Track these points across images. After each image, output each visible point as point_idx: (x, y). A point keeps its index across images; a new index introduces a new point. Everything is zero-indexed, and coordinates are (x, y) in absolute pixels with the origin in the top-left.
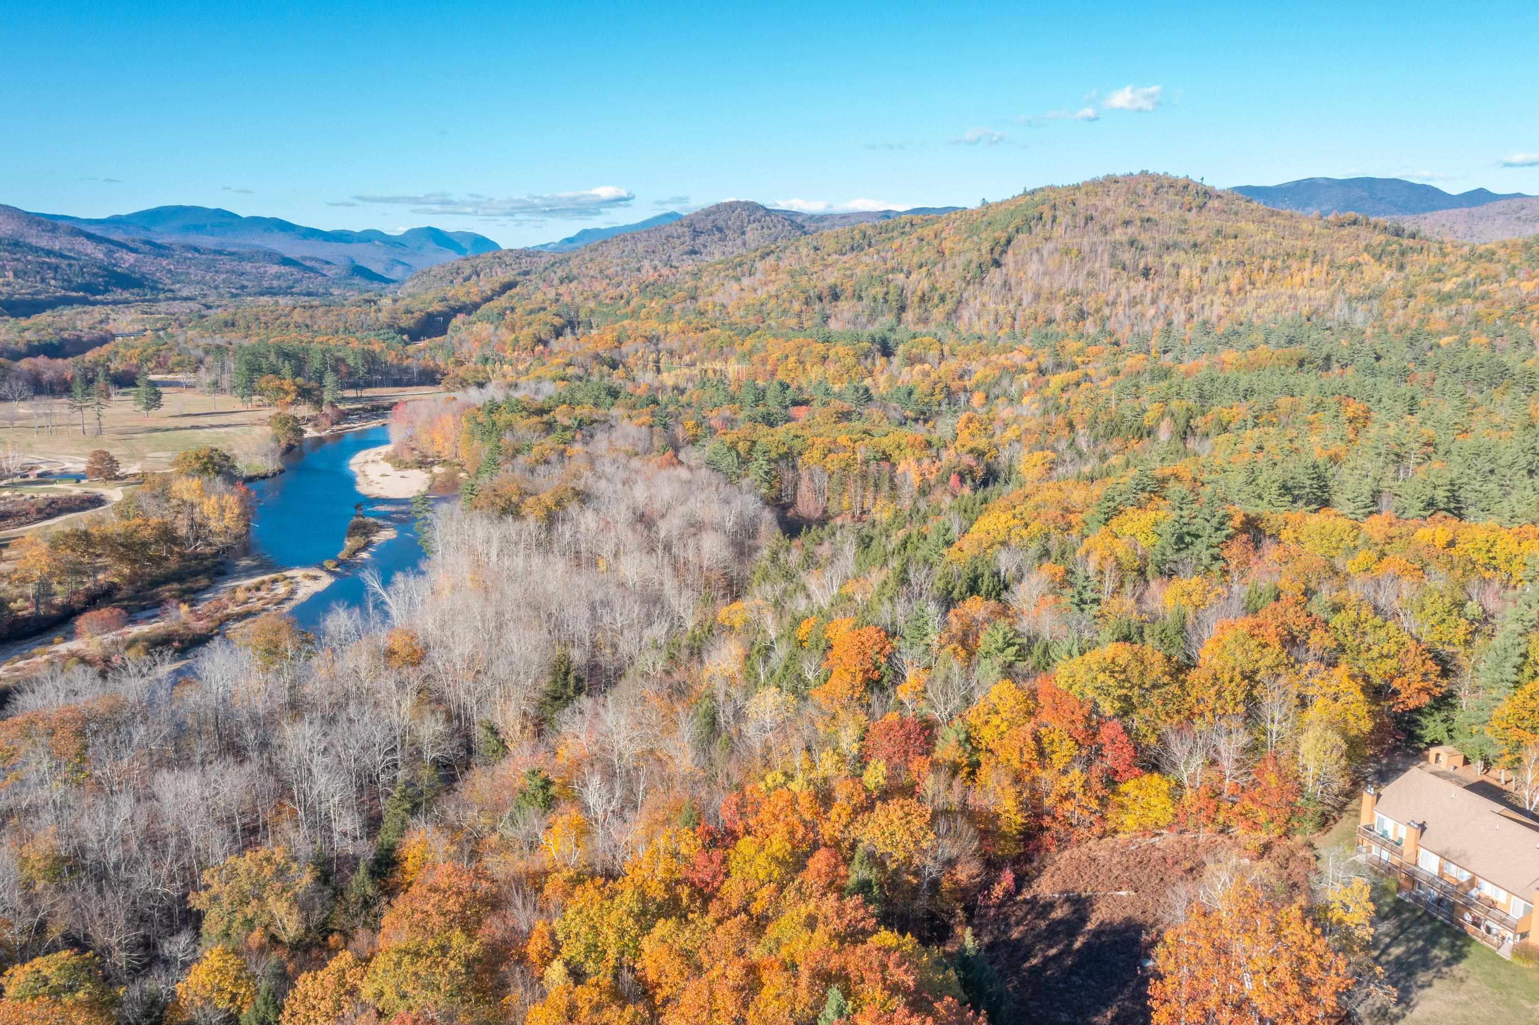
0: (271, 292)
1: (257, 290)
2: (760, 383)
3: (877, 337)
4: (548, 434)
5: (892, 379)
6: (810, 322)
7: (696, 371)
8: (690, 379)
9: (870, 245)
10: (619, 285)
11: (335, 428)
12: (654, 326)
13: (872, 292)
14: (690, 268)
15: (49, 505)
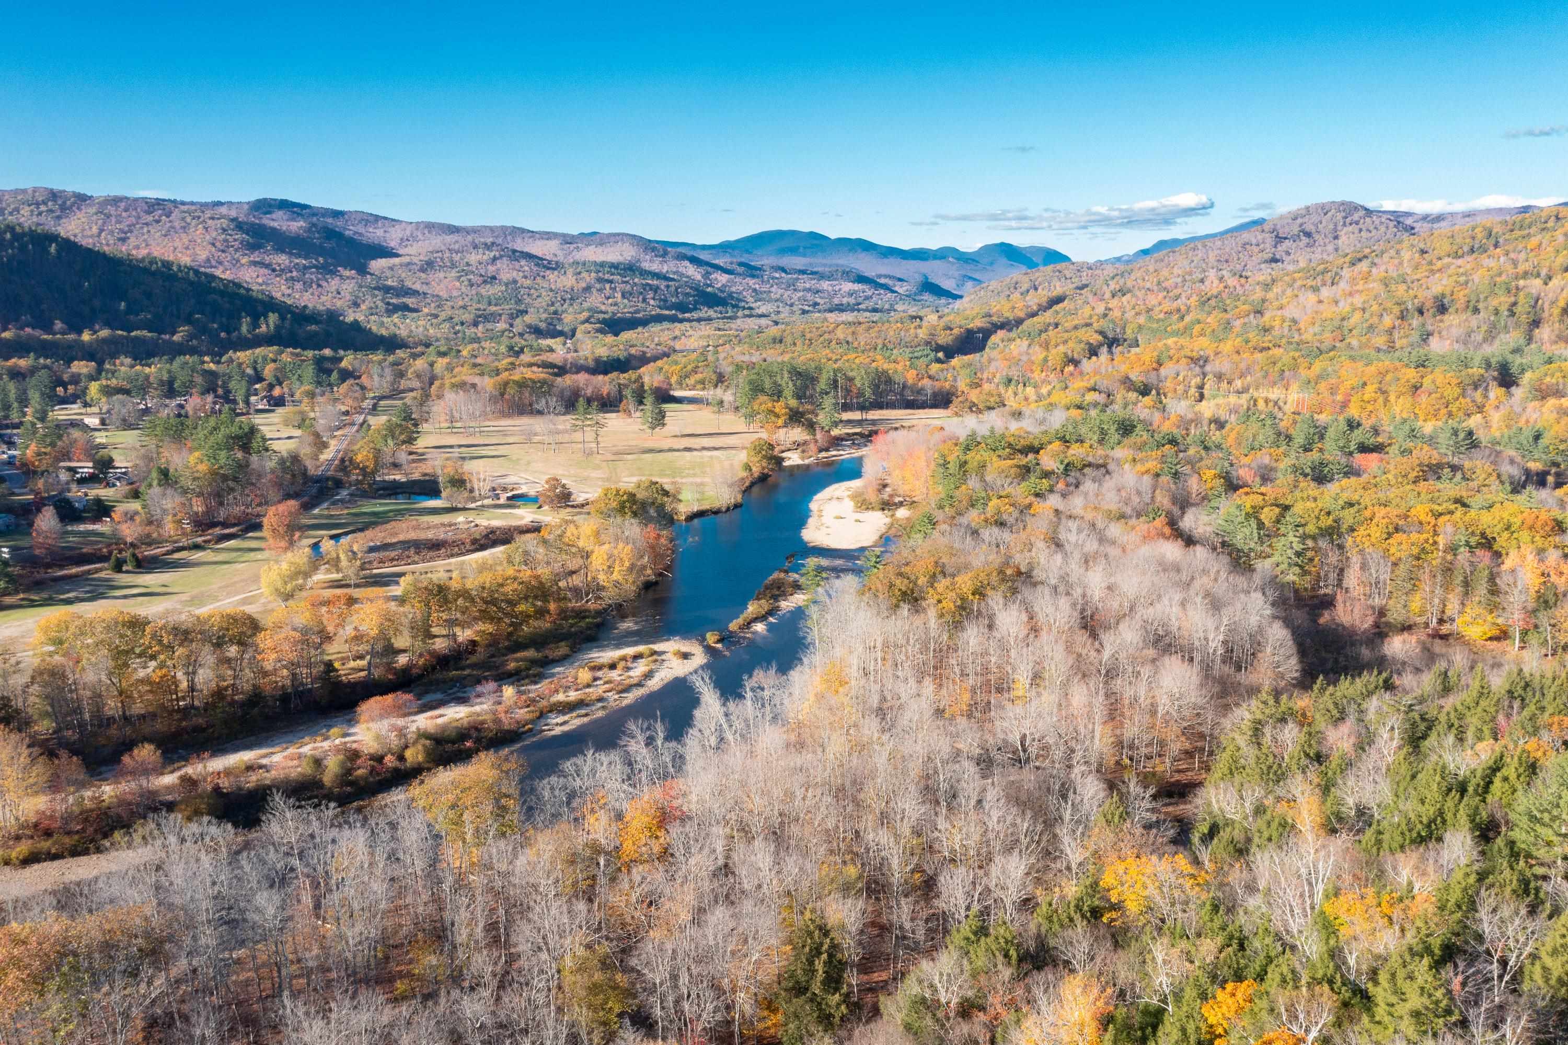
0: (840, 308)
1: (828, 306)
2: (1323, 418)
3: (1493, 361)
4: (1023, 479)
5: (1510, 418)
6: (1404, 341)
7: (1244, 400)
8: (1234, 411)
9: (1496, 246)
10: (1177, 297)
11: (824, 454)
12: (1202, 345)
13: (1494, 302)
14: (1261, 278)
15: (487, 536)
